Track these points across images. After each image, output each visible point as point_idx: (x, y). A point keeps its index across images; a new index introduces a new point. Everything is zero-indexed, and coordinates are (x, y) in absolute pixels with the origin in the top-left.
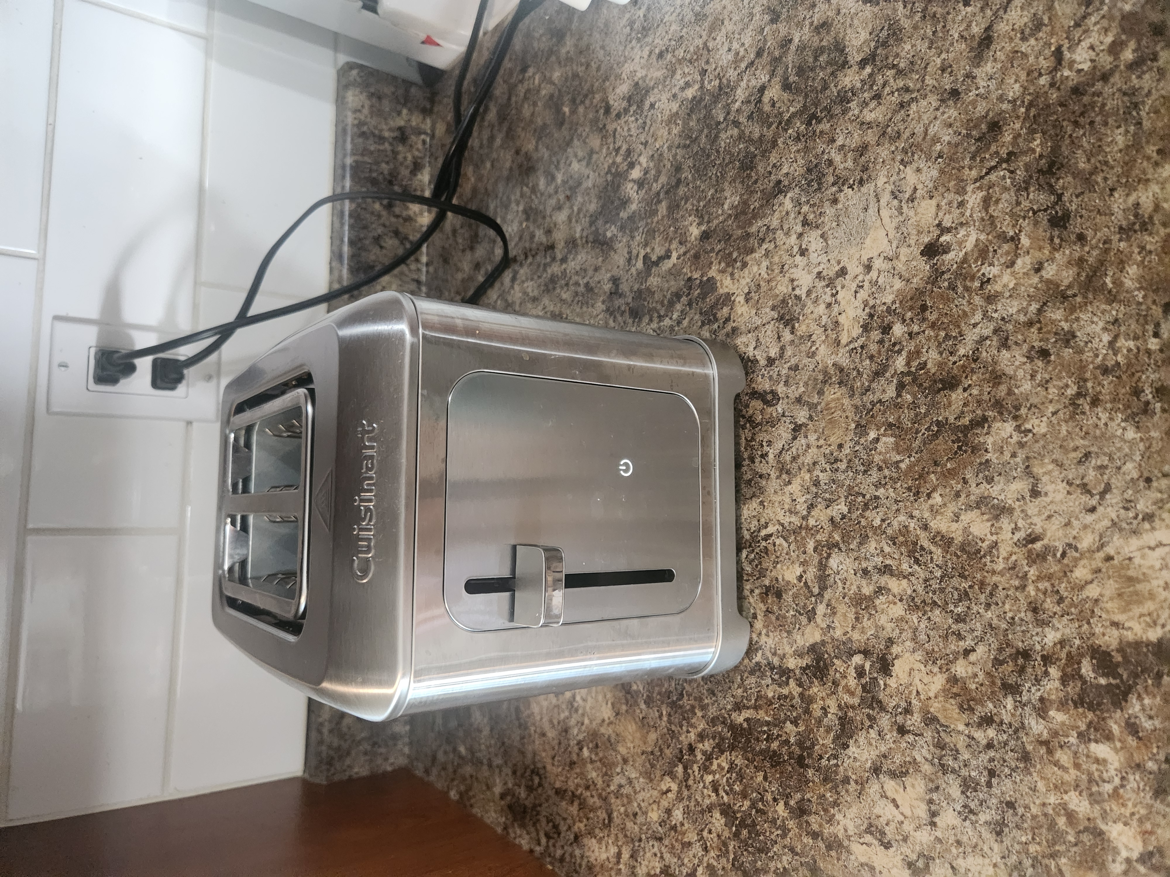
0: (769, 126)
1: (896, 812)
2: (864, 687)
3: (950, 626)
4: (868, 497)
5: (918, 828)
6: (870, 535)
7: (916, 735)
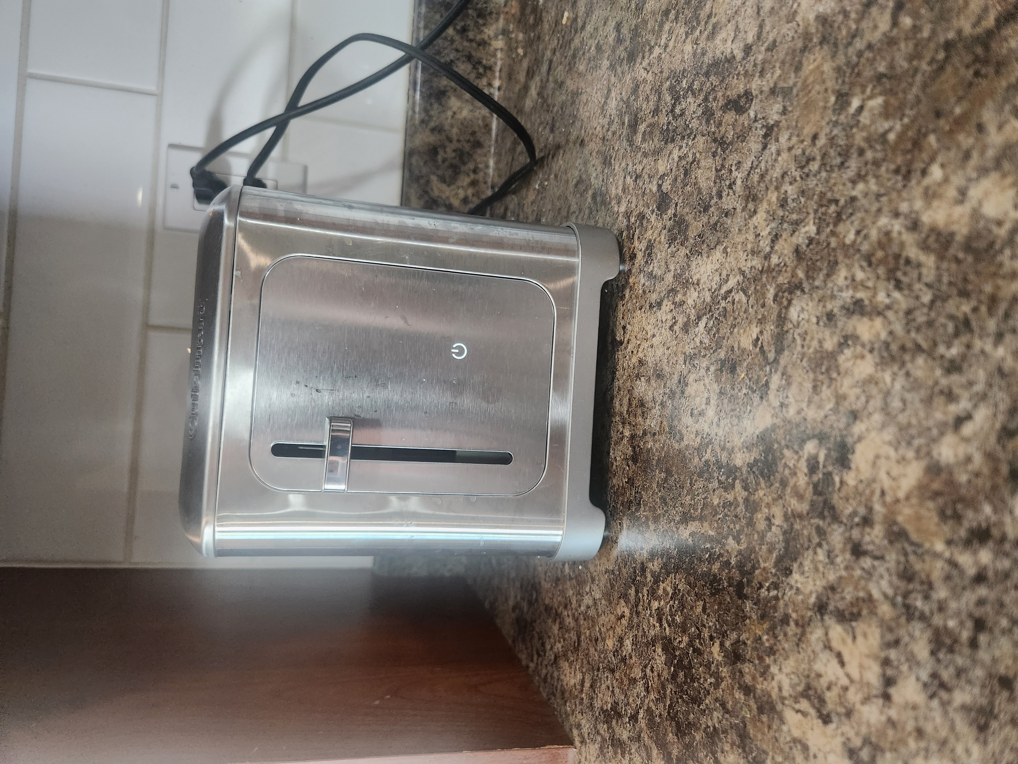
1: (840, 672)
2: (815, 486)
5: (866, 700)
6: (840, 259)
7: (876, 558)
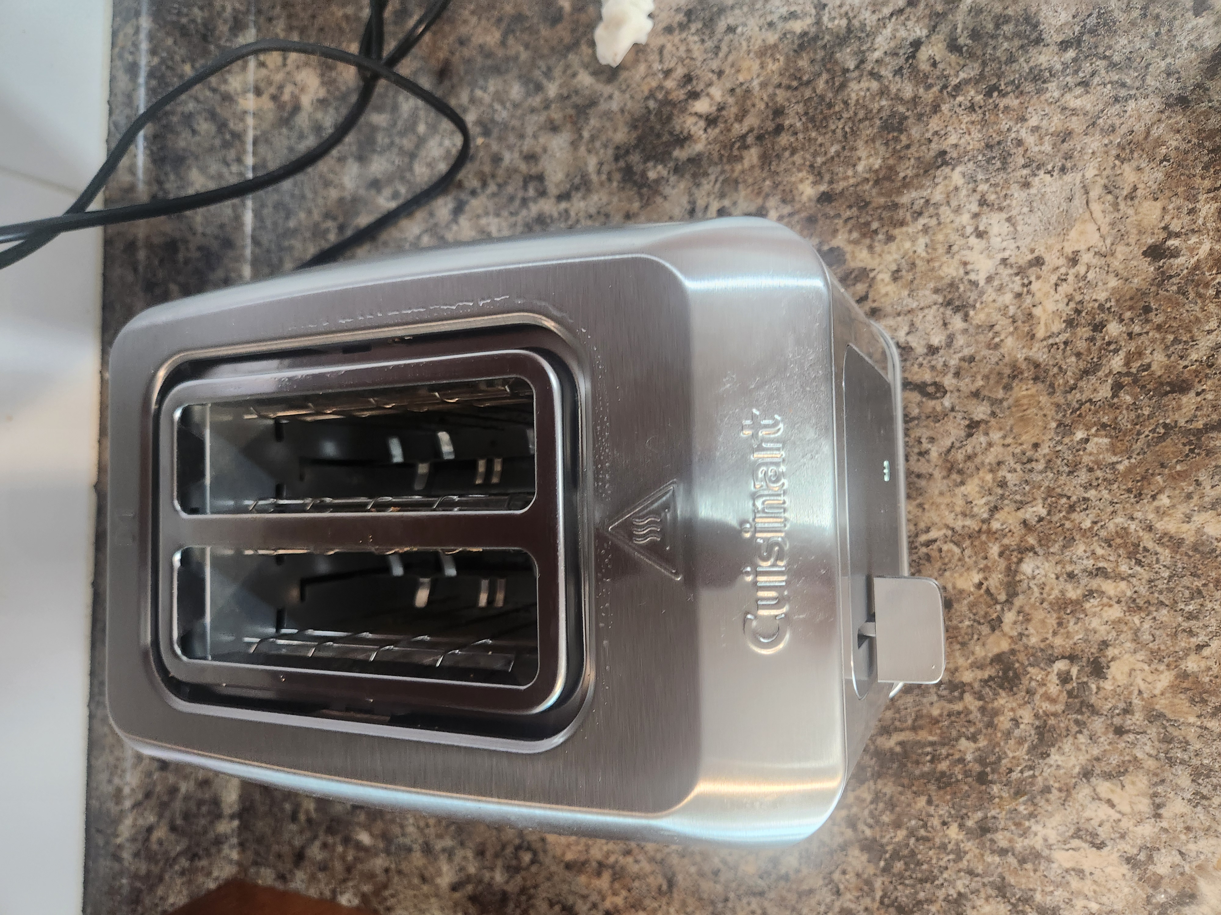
0: (929, 87)
1: (1111, 811)
2: (1069, 693)
3: (1179, 625)
4: (1074, 498)
5: (1139, 822)
6: (1077, 537)
7: (1138, 733)
